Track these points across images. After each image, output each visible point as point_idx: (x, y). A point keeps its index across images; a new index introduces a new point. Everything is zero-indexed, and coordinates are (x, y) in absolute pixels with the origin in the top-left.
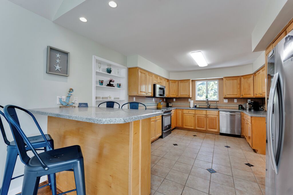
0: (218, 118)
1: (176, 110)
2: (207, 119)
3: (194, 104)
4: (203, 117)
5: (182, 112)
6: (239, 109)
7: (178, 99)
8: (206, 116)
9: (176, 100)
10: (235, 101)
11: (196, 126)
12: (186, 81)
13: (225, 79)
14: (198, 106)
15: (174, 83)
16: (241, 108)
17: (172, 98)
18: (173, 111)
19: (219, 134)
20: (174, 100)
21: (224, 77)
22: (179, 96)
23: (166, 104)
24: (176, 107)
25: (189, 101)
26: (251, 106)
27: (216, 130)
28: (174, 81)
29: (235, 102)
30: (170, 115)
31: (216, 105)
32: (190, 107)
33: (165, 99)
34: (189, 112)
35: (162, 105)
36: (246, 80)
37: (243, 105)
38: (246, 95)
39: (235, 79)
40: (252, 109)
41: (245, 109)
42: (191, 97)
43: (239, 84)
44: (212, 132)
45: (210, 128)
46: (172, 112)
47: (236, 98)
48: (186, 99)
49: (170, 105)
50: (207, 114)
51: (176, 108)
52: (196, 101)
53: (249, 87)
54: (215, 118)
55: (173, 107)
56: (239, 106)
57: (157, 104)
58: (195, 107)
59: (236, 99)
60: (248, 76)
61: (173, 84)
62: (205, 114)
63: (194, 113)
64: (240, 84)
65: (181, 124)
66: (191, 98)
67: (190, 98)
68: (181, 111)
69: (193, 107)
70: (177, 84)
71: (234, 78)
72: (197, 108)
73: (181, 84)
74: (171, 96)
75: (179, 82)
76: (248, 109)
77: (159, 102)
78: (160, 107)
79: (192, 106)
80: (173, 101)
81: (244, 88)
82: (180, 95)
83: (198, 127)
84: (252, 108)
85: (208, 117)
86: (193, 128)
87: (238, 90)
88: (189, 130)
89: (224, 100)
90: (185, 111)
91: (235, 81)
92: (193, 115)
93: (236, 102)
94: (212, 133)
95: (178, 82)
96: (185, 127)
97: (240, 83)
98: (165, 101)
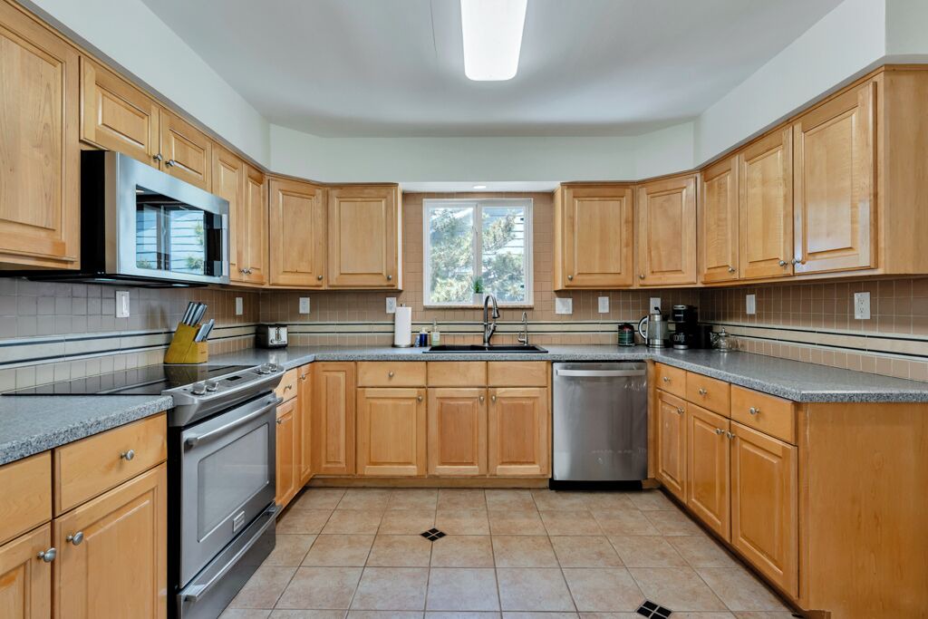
0: (543, 400)
1: (312, 372)
2: (493, 410)
3: (417, 328)
4: (470, 402)
5: (353, 378)
6: (621, 344)
7: (329, 298)
8: (488, 396)
9: (313, 308)
10: (604, 304)
11: (434, 458)
12: (373, 191)
13: (571, 191)
14: (436, 339)
15: (301, 195)
16: (628, 337)
17: (292, 295)
18: (290, 378)
19: (547, 484)
20: (305, 305)
21: (563, 184)
22: (335, 280)
23: (251, 330)
24: (312, 348)
25: (388, 311)
26: (672, 327)
27: (533, 470)
28: (302, 187)
29: (601, 311)
30: (263, 420)
31: (521, 328)
32: (394, 346)
33: (239, 302)
34: (391, 377)
35: (204, 339)
36: (659, 200)
37: (636, 327)
38: (659, 275)
39: (613, 197)
40: (679, 343)
41: (648, 345)
42: (400, 287)
43: (627, 222)
44: (516, 479)
45: (503, 463)
46: (278, 391)
47: (605, 292)
48: (373, 297)
49: (276, 335)
50: (491, 384)
51: (310, 357)
52: (427, 309)
53: (678, 234)
54: (531, 402)
55: (294, 347)
56: (622, 327)
57: (161, 339)
58: (421, 346)
59: (607, 298)
60: (670, 185)
61: (294, 200)
62: (483, 384)
63: (421, 382)
64: (632, 222)
65: (342, 458)
66: (401, 291)
67: (397, 293)
68: (342, 375)
69: (409, 343)
70: (319, 211)
71: (609, 191)
72: (435, 349)
73: (343, 210)
74: (284, 280)
75: (334, 193)
76: (658, 342)
77: (183, 324)
78: (188, 359)
79: (404, 336)
80: (295, 313)
81: (649, 241)
82: (336, 273)
83: (444, 464)
84: (681, 337)
85: (494, 402)
86: (412, 470)
87: (624, 250)
88: (392, 485)
89: (557, 299)
90: (369, 375)
91: (613, 206)
92: (414, 393)
93: (607, 311)
94: (515, 485)
95: (327, 197)
96: (369, 471)
97: (630, 219)
98: (239, 310)
